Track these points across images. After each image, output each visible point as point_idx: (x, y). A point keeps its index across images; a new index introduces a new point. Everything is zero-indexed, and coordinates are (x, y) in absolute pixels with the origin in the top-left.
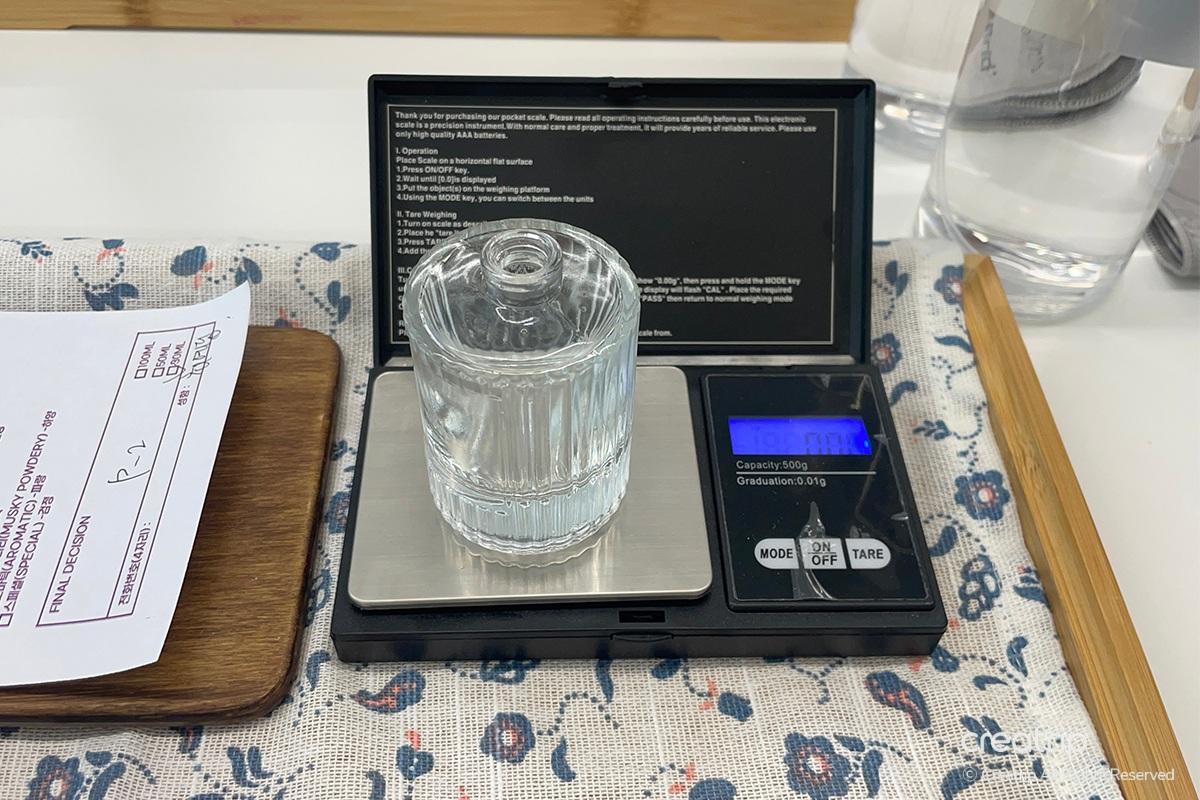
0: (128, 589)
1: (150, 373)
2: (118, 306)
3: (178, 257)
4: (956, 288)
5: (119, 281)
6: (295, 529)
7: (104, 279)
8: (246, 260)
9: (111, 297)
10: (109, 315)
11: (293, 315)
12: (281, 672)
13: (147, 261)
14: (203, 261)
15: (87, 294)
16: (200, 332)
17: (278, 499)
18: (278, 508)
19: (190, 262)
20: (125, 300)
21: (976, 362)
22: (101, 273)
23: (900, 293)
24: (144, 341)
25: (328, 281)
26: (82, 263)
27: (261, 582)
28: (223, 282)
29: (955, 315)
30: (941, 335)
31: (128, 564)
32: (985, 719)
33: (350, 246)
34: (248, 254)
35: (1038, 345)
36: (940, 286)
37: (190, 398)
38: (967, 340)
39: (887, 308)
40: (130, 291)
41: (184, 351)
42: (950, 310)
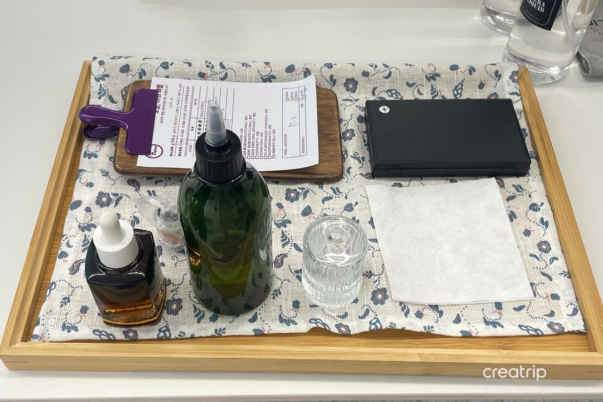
0: (303, 150)
1: (290, 100)
2: (270, 81)
3: (287, 68)
4: (516, 78)
5: (271, 74)
6: (337, 139)
7: (267, 74)
8: (306, 68)
9: (269, 79)
10: (268, 84)
11: (320, 84)
12: (341, 170)
13: (278, 68)
14: (294, 69)
15: (262, 78)
16: (301, 89)
17: (330, 132)
18: (331, 134)
19: (290, 69)
20: (272, 80)
21: (521, 98)
22: (266, 72)
23: (499, 80)
24: (285, 91)
25: (330, 75)
26: (260, 69)
27: (331, 151)
28: (300, 75)
29: (515, 85)
30: (510, 92)
31: (301, 145)
32: (518, 185)
33: (335, 64)
34: (306, 66)
35: (539, 93)
36: (511, 77)
37: (304, 106)
38: (519, 93)
39: (495, 85)
40: (274, 77)
41: (298, 93)
42: (513, 85)
